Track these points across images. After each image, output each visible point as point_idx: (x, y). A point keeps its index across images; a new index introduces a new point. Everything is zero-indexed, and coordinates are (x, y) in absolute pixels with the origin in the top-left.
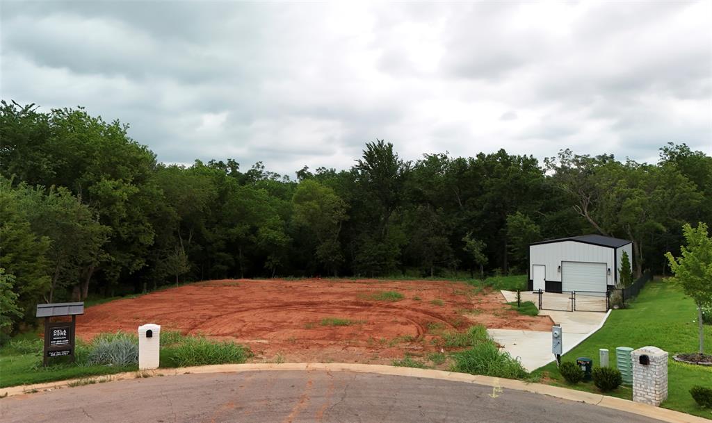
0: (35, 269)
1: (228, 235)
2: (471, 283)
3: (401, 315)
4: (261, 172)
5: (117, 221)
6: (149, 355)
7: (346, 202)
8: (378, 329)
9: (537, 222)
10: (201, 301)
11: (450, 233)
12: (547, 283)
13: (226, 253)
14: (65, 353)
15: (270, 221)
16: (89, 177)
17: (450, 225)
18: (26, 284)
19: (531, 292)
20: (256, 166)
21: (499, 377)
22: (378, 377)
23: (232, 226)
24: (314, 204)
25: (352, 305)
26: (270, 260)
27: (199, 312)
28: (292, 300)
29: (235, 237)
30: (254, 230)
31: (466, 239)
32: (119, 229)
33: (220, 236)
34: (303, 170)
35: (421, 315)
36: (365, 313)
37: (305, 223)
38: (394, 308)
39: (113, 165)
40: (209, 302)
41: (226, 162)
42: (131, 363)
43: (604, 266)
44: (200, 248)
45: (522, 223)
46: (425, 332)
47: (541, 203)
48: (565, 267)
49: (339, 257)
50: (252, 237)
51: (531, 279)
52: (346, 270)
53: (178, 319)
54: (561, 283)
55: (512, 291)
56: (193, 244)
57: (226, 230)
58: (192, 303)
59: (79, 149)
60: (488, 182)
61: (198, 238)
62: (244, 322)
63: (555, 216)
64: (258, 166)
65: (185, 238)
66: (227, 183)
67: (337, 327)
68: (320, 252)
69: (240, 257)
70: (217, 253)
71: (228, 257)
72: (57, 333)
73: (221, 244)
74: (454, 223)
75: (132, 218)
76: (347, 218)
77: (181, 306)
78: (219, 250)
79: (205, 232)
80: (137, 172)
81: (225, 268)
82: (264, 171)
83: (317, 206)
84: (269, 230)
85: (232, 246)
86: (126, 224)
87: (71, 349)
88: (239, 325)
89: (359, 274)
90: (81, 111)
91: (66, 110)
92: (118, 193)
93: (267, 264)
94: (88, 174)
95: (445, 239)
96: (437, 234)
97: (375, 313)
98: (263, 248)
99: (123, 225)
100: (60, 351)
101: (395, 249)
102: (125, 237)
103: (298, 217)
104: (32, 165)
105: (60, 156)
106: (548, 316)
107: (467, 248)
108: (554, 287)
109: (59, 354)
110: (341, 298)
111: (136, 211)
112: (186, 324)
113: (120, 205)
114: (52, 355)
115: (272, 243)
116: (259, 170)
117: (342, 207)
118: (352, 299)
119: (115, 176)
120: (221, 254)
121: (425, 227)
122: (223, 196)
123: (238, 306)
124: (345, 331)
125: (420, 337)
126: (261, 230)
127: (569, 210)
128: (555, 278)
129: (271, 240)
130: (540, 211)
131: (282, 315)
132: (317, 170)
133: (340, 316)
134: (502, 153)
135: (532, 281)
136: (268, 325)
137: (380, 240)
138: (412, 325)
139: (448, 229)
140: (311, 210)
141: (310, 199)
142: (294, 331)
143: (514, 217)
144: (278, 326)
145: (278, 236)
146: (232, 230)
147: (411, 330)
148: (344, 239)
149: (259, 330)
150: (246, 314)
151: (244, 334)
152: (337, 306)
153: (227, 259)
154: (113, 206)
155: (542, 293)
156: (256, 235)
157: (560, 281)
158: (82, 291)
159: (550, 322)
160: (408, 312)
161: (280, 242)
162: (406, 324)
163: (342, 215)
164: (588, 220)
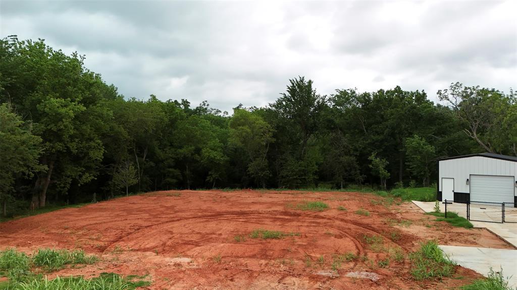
1: (177, 154)
3: (332, 226)
4: (206, 109)
5: (66, 137)
7: (273, 127)
8: (312, 244)
9: (431, 143)
10: (140, 210)
11: (358, 153)
12: (456, 194)
13: (175, 169)
15: (211, 143)
16: (37, 96)
17: (357, 147)
19: (440, 202)
23: (181, 147)
24: (246, 128)
25: (281, 215)
26: (211, 175)
28: (224, 210)
29: (182, 156)
30: (198, 151)
31: (372, 157)
32: (69, 145)
33: (170, 155)
34: (238, 107)
35: (352, 227)
36: (295, 223)
37: (240, 144)
38: (323, 218)
39: (63, 86)
40: (145, 211)
41: (180, 102)
43: (512, 179)
44: (152, 164)
45: (419, 144)
46: (364, 248)
47: (434, 128)
48: (473, 180)
49: (267, 172)
50: (197, 156)
51: (440, 190)
52: (272, 184)
53: (106, 230)
54: (469, 194)
55: (422, 201)
56: (147, 161)
57: (175, 151)
58: (130, 212)
61: (152, 156)
62: (171, 233)
63: (447, 138)
64: (204, 105)
65: (141, 156)
66: (177, 113)
67: (268, 240)
68: (252, 168)
69: (187, 172)
70: (168, 169)
71: (177, 172)
73: (171, 161)
74: (361, 145)
75: (83, 135)
76: (274, 140)
77: (118, 216)
78: (170, 167)
79: (158, 151)
80: (87, 94)
81: (174, 181)
82: (209, 108)
83: (249, 130)
84: (210, 151)
85: (180, 164)
86: (77, 140)
88: (164, 238)
89: (284, 187)
90: (42, 42)
92: (63, 110)
93: (208, 178)
94: (37, 92)
95: (353, 158)
97: (306, 224)
98: (205, 165)
99: (74, 141)
101: (313, 166)
102: (75, 151)
103: (234, 141)
105: (10, 74)
106: (485, 228)
107: (373, 165)
108: (462, 198)
110: (270, 208)
111: (87, 129)
112: (111, 236)
113: (66, 122)
115: (212, 161)
116: (205, 107)
117: (269, 131)
118: (280, 209)
119: (64, 96)
120: (171, 170)
121: (336, 149)
122: (173, 123)
123: (172, 216)
124: (277, 246)
125: (362, 255)
126: (203, 151)
127: (460, 133)
128: (464, 190)
129: (212, 158)
130: (434, 134)
131: (212, 225)
133: (273, 228)
134: (398, 89)
135: (441, 192)
136: (195, 238)
137: (300, 158)
138: (348, 239)
139: (356, 150)
140: (244, 134)
141: (243, 125)
142: (222, 245)
143: (412, 139)
144: (206, 238)
145: (217, 155)
146: (180, 151)
147: (348, 245)
148: (270, 158)
149: (185, 244)
150: (176, 224)
151: (167, 248)
152: (267, 215)
153: (175, 174)
154: (60, 123)
155: (452, 203)
156: (199, 155)
157: (469, 192)
158: (39, 200)
159: (494, 236)
160: (338, 223)
161: (219, 160)
162: (340, 237)
163: (269, 138)
164: (477, 141)
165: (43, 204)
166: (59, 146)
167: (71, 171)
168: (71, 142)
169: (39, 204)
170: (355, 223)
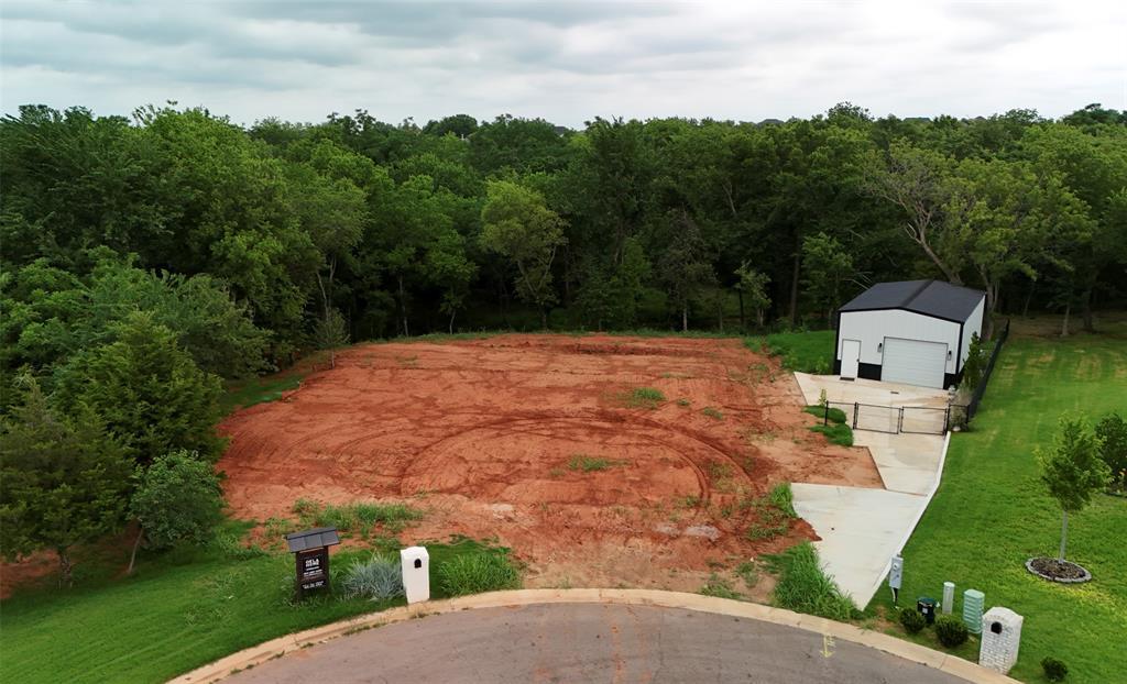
1: (385, 264)
2: (747, 345)
3: (669, 445)
6: (417, 585)
8: (645, 482)
9: (848, 246)
10: (387, 409)
11: (716, 257)
12: (861, 365)
13: (382, 290)
14: (319, 584)
15: (444, 240)
17: (717, 245)
19: (837, 378)
21: (829, 618)
22: (690, 616)
23: (389, 248)
24: (515, 223)
25: (597, 419)
26: (449, 301)
28: (512, 408)
29: (395, 267)
30: (421, 253)
31: (741, 271)
33: (372, 266)
35: (696, 444)
36: (619, 439)
37: (498, 248)
38: (656, 425)
39: (240, 208)
42: (399, 599)
43: (944, 347)
44: (347, 290)
45: (826, 250)
46: (709, 485)
47: (856, 217)
48: (889, 345)
49: (552, 296)
50: (420, 266)
51: (839, 358)
53: (374, 454)
54: (880, 366)
55: (809, 372)
56: (335, 283)
57: (380, 257)
58: (375, 413)
60: (779, 177)
61: (344, 273)
62: (466, 461)
63: (876, 236)
65: (325, 273)
66: (378, 180)
67: (592, 473)
68: (522, 288)
69: (401, 292)
70: (371, 293)
71: (386, 296)
72: (309, 563)
73: (375, 278)
74: (723, 243)
76: (564, 241)
77: (366, 423)
78: (372, 287)
79: (351, 260)
83: (519, 226)
84: (444, 255)
85: (390, 279)
87: (325, 578)
88: (462, 470)
90: (171, 107)
91: (151, 107)
92: (252, 255)
93: (443, 306)
94: (207, 224)
95: (709, 266)
96: (697, 258)
97: (634, 441)
98: (437, 284)
100: (314, 582)
106: (867, 448)
107: (742, 285)
108: (870, 372)
109: (312, 585)
110: (578, 402)
113: (259, 272)
114: (306, 587)
115: (449, 278)
117: (557, 226)
118: (591, 403)
119: (245, 226)
120: (376, 293)
121: (679, 248)
123: (444, 423)
124: (605, 481)
125: (705, 499)
126: (432, 255)
127: (897, 230)
128: (872, 359)
129: (449, 271)
130: (853, 229)
131: (509, 446)
133: (590, 448)
135: (840, 361)
136: (499, 470)
137: (612, 271)
138: (690, 469)
139: (713, 250)
140: (511, 236)
141: (508, 216)
142: (538, 482)
143: (814, 240)
144: (514, 471)
145: (458, 264)
146: (390, 257)
147: (688, 479)
149: (492, 480)
150: (461, 442)
151: (475, 489)
152: (577, 421)
153: (385, 300)
155: (853, 379)
156: (425, 263)
157: (879, 363)
159: (870, 461)
160: (678, 437)
161: (463, 274)
162: (679, 465)
163: (556, 237)
164: (923, 249)
170: (702, 437)
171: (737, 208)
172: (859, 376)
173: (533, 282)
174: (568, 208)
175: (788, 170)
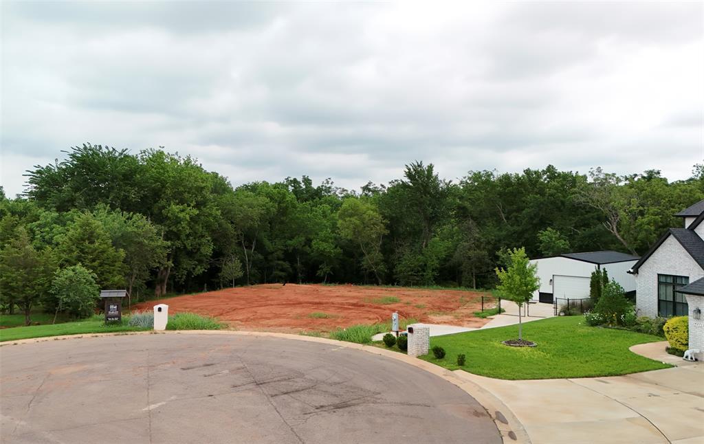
0: (114, 270)
1: (286, 246)
4: (330, 188)
5: (183, 237)
7: (385, 217)
9: (571, 237)
11: (490, 247)
12: (541, 294)
13: (285, 261)
14: (116, 319)
15: (322, 234)
16: (163, 202)
17: (490, 240)
18: (106, 280)
20: (325, 182)
23: (291, 238)
24: (355, 220)
25: (348, 305)
26: (322, 269)
27: (232, 304)
28: (306, 300)
29: (292, 248)
30: (308, 242)
31: (499, 252)
32: (185, 242)
33: (279, 247)
34: (367, 185)
36: (352, 311)
37: (350, 236)
38: (380, 308)
39: (181, 193)
41: (300, 179)
42: (150, 326)
44: (261, 257)
45: (551, 238)
47: (575, 219)
48: (556, 280)
49: (382, 267)
50: (307, 248)
52: (390, 280)
54: (552, 295)
56: (255, 254)
57: (285, 242)
59: (156, 181)
61: (260, 248)
62: (256, 312)
63: (588, 232)
64: (328, 183)
65: (249, 247)
66: (287, 201)
67: (318, 319)
68: (366, 261)
69: (299, 265)
70: (277, 262)
71: (286, 265)
72: (112, 307)
73: (280, 254)
74: (494, 238)
75: (196, 233)
76: (387, 232)
78: (279, 259)
79: (267, 242)
80: (199, 198)
81: (283, 274)
82: (333, 187)
84: (321, 242)
85: (290, 256)
86: (191, 238)
87: (119, 316)
90: (162, 150)
91: (151, 149)
92: (181, 215)
93: (319, 272)
94: (162, 200)
95: (485, 253)
96: (478, 247)
97: (359, 312)
98: (316, 258)
99: (189, 239)
100: (114, 317)
101: (433, 261)
102: (189, 248)
104: (124, 195)
105: (142, 188)
106: (494, 318)
107: (501, 262)
108: (546, 298)
109: (113, 319)
110: (347, 300)
111: (199, 228)
113: (184, 224)
114: (109, 319)
115: (322, 253)
116: (328, 186)
117: (380, 223)
118: (355, 301)
119: (182, 202)
120: (280, 262)
121: (466, 241)
122: (283, 211)
123: (263, 303)
124: (321, 321)
126: (313, 243)
127: (599, 226)
128: (548, 290)
129: (321, 251)
130: (573, 227)
131: (287, 310)
132: (390, 183)
133: (330, 312)
134: (550, 169)
136: (270, 316)
139: (488, 243)
140: (353, 226)
142: (285, 320)
143: (544, 232)
144: (277, 316)
145: (327, 247)
146: (289, 242)
148: (385, 251)
150: (263, 308)
152: (337, 305)
153: (284, 267)
154: (179, 225)
155: (535, 303)
156: (310, 247)
157: (552, 293)
158: (161, 289)
159: (487, 322)
161: (330, 252)
163: (381, 229)
164: (616, 236)
165: (165, 292)
166: (178, 243)
167: (187, 263)
168: (187, 240)
169: (162, 292)
171: (507, 218)
172: (540, 302)
173: (372, 259)
174: (387, 212)
175: (537, 193)
